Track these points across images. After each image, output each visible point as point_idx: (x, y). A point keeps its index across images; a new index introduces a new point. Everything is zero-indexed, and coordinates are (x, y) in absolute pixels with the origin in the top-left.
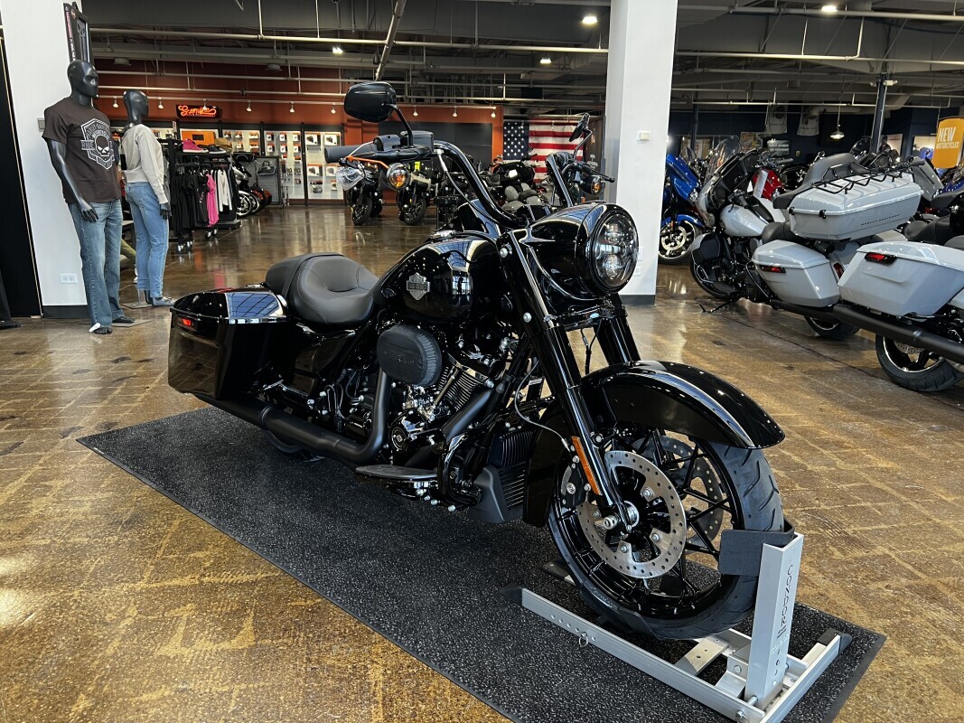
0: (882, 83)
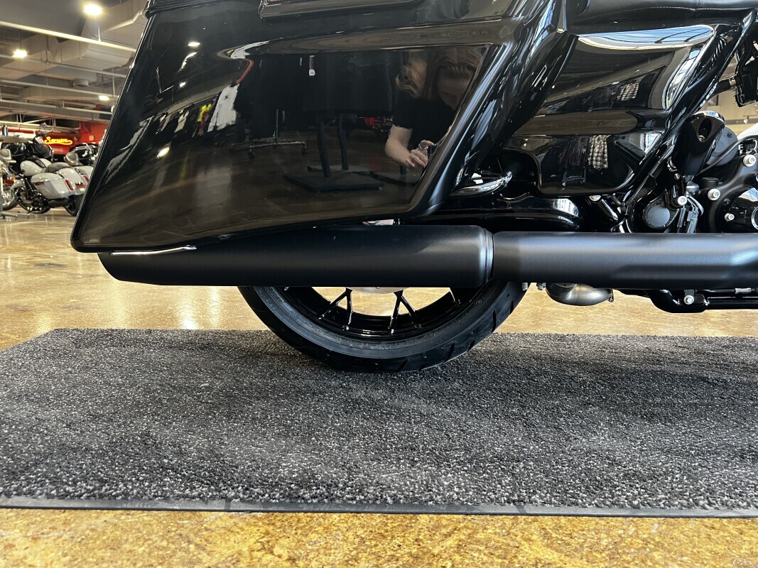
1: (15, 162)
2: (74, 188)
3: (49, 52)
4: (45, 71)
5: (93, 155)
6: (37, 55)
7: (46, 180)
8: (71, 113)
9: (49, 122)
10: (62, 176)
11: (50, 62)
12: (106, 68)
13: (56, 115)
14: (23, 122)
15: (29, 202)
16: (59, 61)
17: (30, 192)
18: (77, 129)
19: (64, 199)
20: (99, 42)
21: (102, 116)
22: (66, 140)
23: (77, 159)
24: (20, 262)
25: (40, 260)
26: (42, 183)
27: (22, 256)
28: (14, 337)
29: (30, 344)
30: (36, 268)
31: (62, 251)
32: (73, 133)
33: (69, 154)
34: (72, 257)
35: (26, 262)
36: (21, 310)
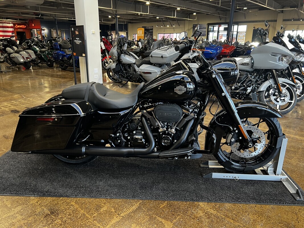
0: (116, 16)
2: (26, 60)
7: (16, 56)
9: (16, 19)
10: (21, 55)
13: (19, 17)
17: (10, 59)
18: (27, 21)
19: (23, 63)
21: (36, 18)
22: (23, 26)
24: (7, 109)
25: (13, 108)
26: (14, 57)
27: (8, 104)
28: (4, 150)
29: (8, 154)
30: (11, 113)
31: (20, 100)
32: (26, 23)
33: (23, 43)
34: (22, 105)
35: (8, 109)
36: (6, 138)
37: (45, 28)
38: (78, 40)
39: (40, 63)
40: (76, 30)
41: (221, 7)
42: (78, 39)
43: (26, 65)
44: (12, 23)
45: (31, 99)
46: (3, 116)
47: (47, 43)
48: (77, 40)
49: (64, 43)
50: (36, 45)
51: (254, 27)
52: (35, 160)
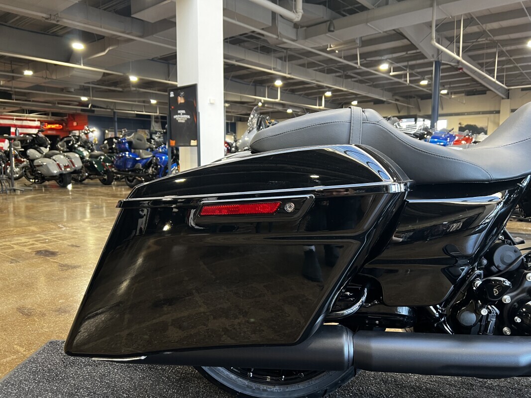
1: (23, 150)
2: (63, 169)
3: (48, 72)
4: (45, 83)
5: (76, 144)
6: (39, 74)
7: (45, 164)
8: (62, 108)
9: (46, 114)
10: (54, 160)
11: (48, 79)
12: (86, 82)
13: (52, 110)
14: (29, 114)
15: (32, 177)
16: (55, 78)
17: (32, 170)
18: (65, 118)
19: (56, 176)
20: (82, 67)
21: (82, 110)
22: (58, 125)
23: (65, 146)
24: (26, 249)
25: (39, 246)
26: (41, 165)
27: (27, 240)
28: (22, 350)
29: (33, 362)
30: (36, 257)
31: (54, 233)
32: (63, 120)
33: (60, 143)
34: (61, 242)
35: (30, 249)
36: (27, 315)
37: (94, 129)
38: (183, 114)
39: (87, 177)
40: (179, 95)
41: (411, 85)
42: (184, 112)
43: (62, 180)
44: (38, 121)
45: (79, 231)
46: (17, 262)
47: (103, 143)
48: (180, 114)
49: (138, 139)
50: (83, 147)
51: (460, 124)
52: (127, 385)
